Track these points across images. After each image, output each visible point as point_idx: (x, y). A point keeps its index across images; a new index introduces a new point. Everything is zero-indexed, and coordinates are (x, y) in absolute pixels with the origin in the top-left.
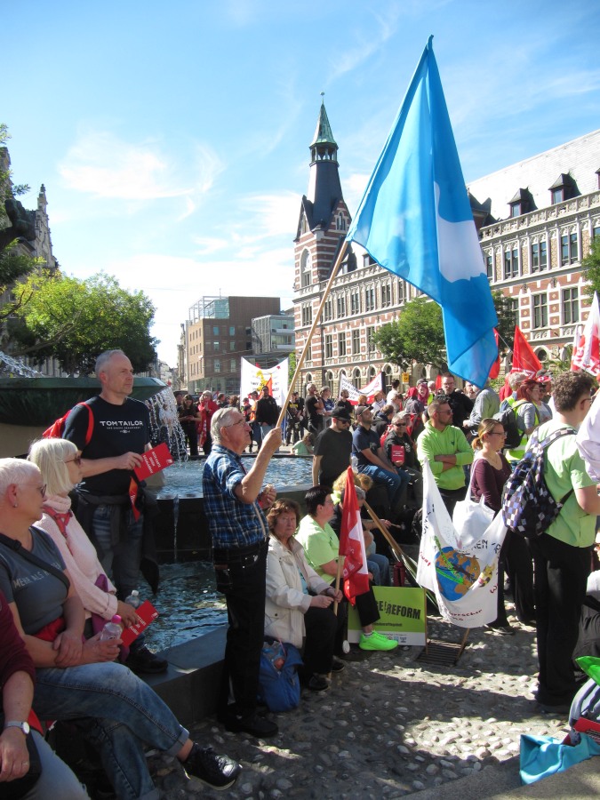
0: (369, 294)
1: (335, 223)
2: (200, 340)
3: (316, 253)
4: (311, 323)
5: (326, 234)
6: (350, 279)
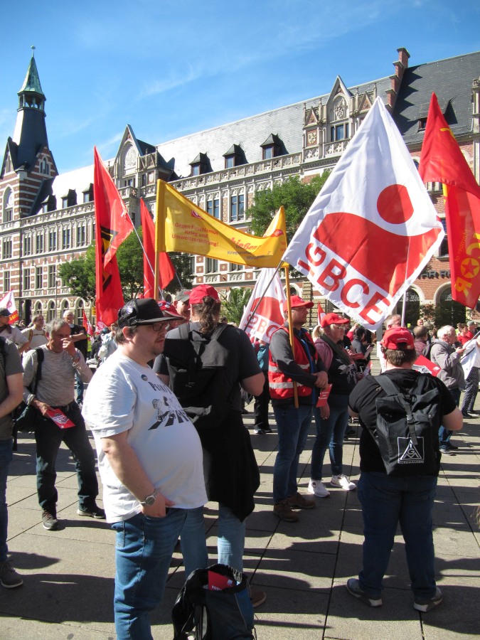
0: (66, 234)
1: (39, 167)
3: (18, 192)
4: (11, 257)
5: (29, 175)
6: (49, 218)
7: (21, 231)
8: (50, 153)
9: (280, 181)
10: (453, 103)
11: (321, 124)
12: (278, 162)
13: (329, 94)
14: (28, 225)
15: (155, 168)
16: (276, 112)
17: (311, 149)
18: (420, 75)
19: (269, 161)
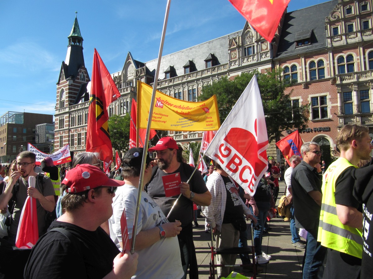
1: (79, 77)
2: (5, 135)
3: (68, 91)
4: (64, 128)
5: (74, 81)
6: (85, 105)
7: (69, 113)
8: (86, 69)
9: (216, 80)
10: (315, 31)
11: (239, 47)
12: (214, 69)
13: (242, 30)
14: (73, 109)
15: (145, 75)
16: (212, 42)
17: (234, 61)
18: (294, 16)
19: (210, 69)
